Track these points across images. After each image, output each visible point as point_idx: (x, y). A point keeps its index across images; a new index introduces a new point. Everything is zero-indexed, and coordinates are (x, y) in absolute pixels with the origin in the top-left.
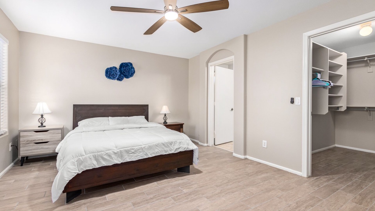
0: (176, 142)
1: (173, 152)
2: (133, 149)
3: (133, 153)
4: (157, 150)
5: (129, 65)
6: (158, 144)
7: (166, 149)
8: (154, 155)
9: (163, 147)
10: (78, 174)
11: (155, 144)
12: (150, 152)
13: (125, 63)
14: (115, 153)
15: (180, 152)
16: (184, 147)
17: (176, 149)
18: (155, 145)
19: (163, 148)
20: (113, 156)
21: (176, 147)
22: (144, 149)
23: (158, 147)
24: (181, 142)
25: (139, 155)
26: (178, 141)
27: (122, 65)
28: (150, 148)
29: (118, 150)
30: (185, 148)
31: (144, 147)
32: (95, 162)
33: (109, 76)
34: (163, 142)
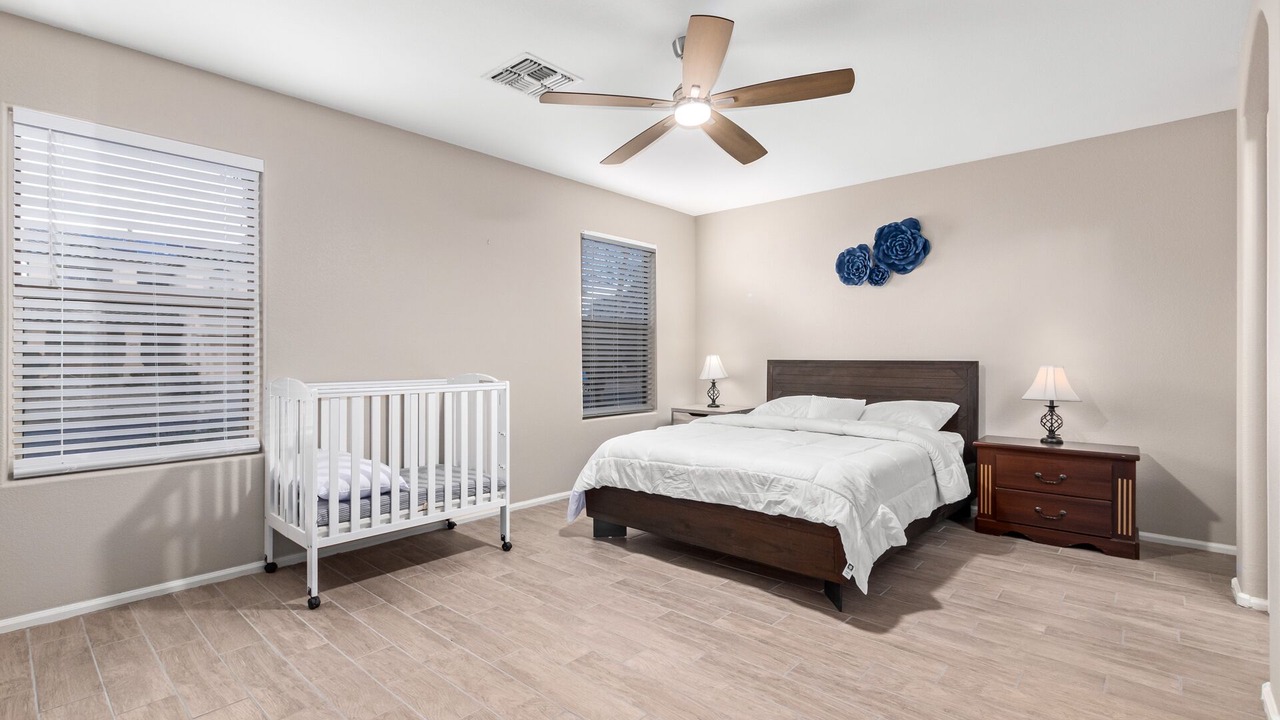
0: (779, 480)
1: (759, 508)
2: (672, 469)
3: (670, 478)
4: (720, 489)
5: (903, 227)
6: (727, 473)
7: (744, 493)
8: (713, 500)
9: (739, 485)
10: (594, 488)
11: (719, 469)
12: (704, 486)
13: (890, 226)
14: (642, 468)
15: (782, 518)
16: (792, 506)
17: (770, 502)
18: (719, 473)
19: (737, 488)
20: (638, 472)
21: (773, 496)
22: (691, 476)
23: (726, 481)
24: (791, 487)
25: (680, 486)
26: (785, 481)
27: (883, 235)
28: (706, 477)
29: (647, 463)
30: (793, 509)
31: (693, 472)
32: (615, 476)
33: (849, 274)
34: (740, 471)
